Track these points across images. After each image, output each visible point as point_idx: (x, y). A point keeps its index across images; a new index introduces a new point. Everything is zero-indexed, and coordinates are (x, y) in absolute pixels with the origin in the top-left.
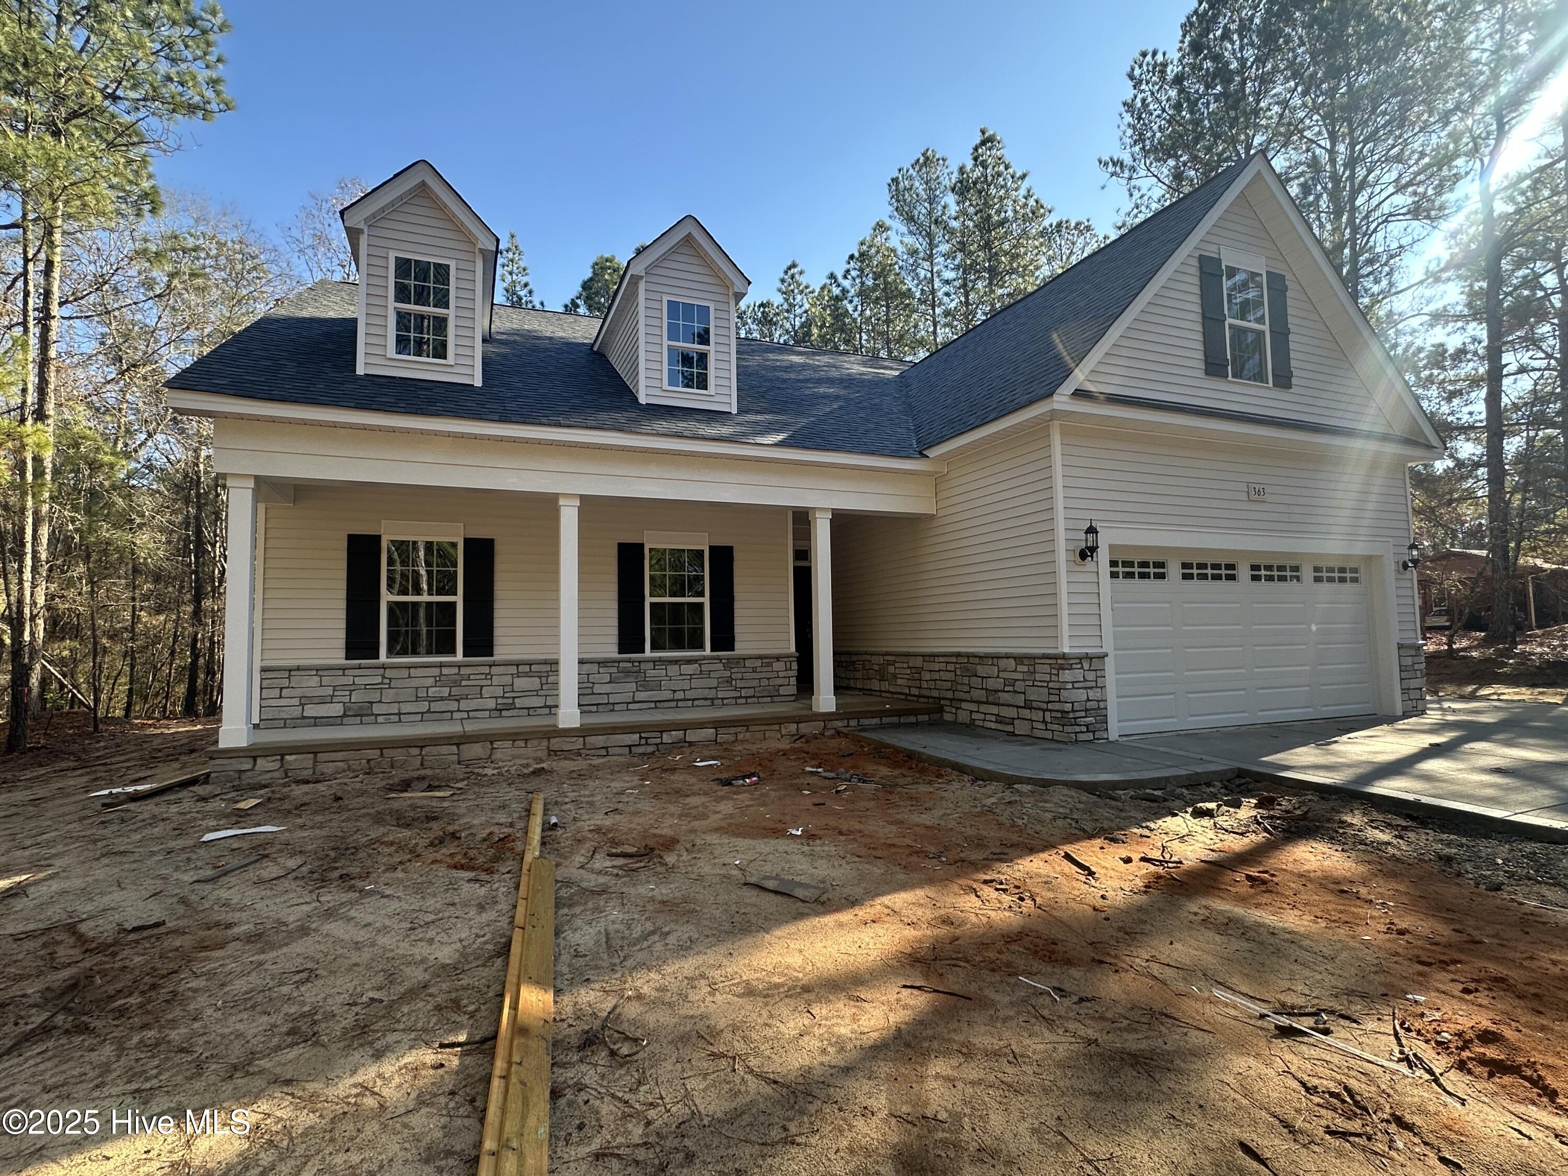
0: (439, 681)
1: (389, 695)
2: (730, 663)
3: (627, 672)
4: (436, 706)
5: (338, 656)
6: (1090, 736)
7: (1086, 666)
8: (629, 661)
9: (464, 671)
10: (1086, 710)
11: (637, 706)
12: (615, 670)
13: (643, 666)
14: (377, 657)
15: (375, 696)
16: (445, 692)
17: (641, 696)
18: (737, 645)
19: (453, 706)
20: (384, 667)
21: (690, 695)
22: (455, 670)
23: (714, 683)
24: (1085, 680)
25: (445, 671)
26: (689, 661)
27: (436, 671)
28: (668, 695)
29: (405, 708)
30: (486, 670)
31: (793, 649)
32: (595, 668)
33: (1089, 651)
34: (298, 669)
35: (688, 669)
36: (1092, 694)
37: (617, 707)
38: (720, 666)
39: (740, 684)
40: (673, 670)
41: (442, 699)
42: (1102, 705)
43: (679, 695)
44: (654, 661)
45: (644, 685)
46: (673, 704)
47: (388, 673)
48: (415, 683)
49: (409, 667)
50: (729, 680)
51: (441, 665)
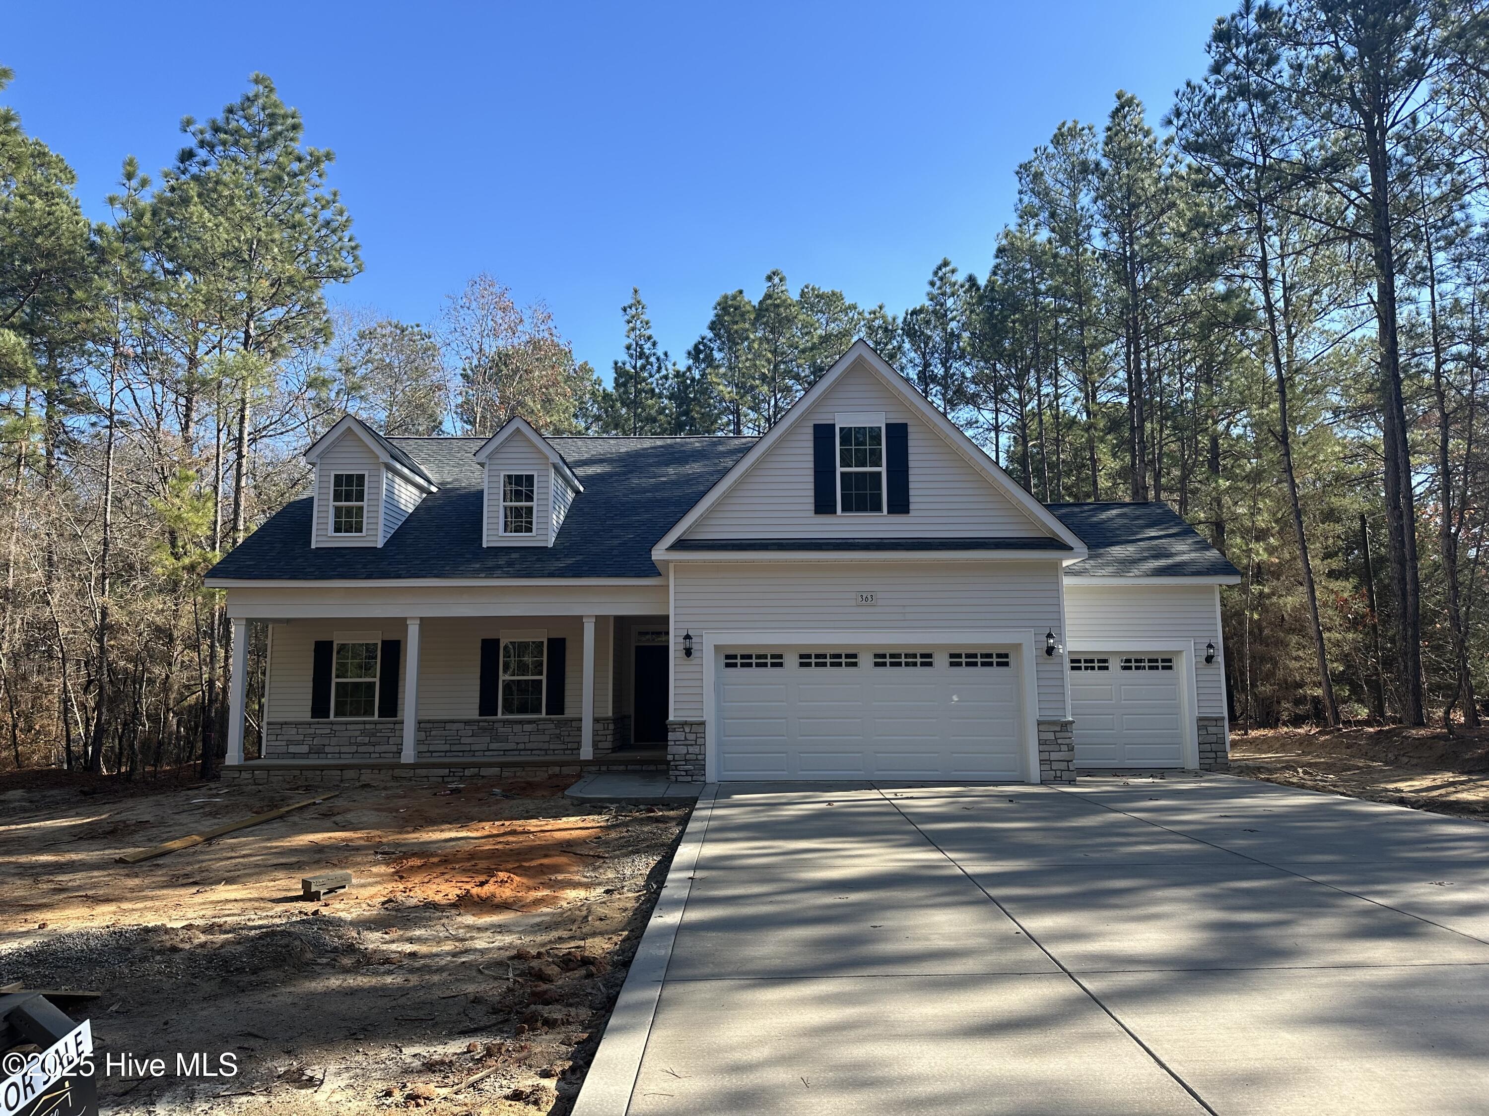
0: (363, 732)
1: (334, 741)
2: (559, 724)
3: (484, 729)
4: (361, 749)
5: (307, 716)
6: (689, 779)
7: (687, 730)
8: (485, 721)
9: (379, 727)
10: (686, 760)
11: (491, 753)
12: (476, 727)
13: (496, 725)
14: (328, 717)
15: (327, 742)
16: (367, 740)
17: (493, 746)
18: (566, 711)
19: (371, 749)
20: (332, 723)
21: (529, 746)
22: (373, 726)
23: (547, 738)
24: (686, 739)
25: (367, 726)
26: (530, 722)
27: (361, 727)
28: (512, 746)
29: (344, 749)
30: (392, 726)
31: (610, 714)
32: (462, 726)
33: (688, 719)
34: (286, 723)
35: (528, 728)
36: (691, 749)
37: (477, 754)
38: (553, 726)
39: (567, 739)
40: (517, 728)
41: (365, 744)
42: (700, 757)
43: (521, 746)
44: (504, 722)
45: (496, 738)
46: (517, 753)
47: (335, 727)
48: (349, 734)
49: (347, 723)
50: (558, 737)
51: (364, 723)
